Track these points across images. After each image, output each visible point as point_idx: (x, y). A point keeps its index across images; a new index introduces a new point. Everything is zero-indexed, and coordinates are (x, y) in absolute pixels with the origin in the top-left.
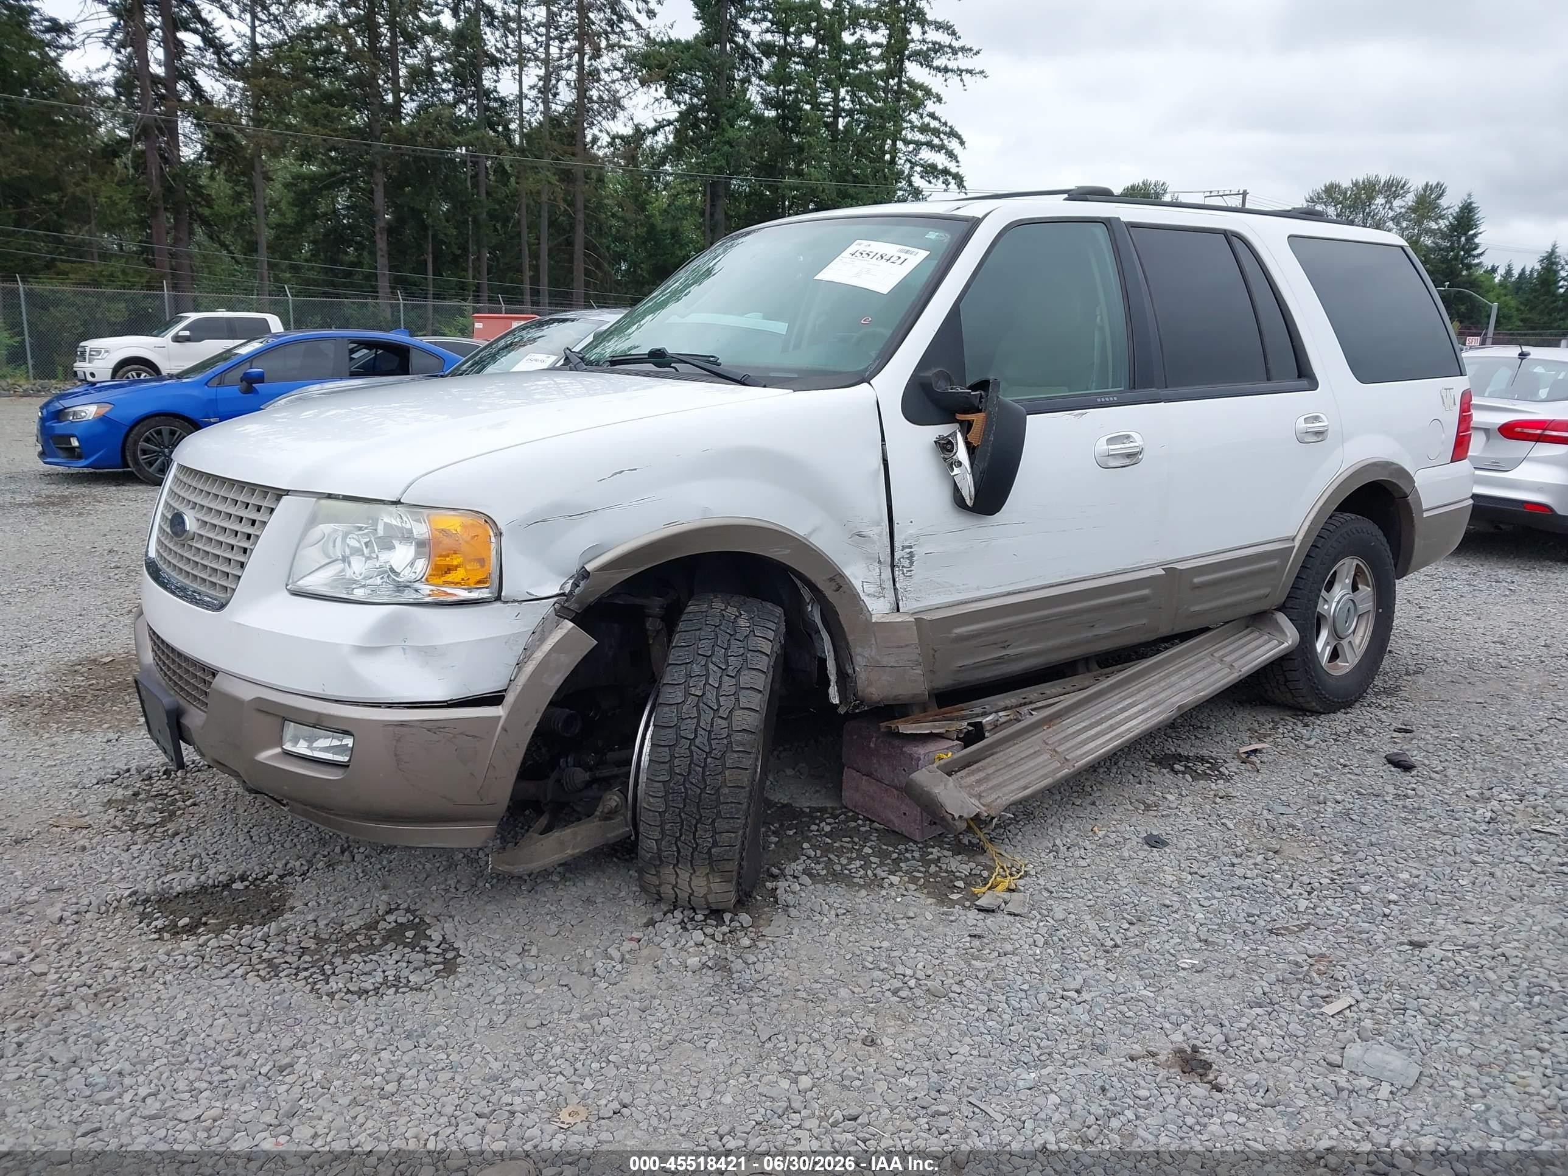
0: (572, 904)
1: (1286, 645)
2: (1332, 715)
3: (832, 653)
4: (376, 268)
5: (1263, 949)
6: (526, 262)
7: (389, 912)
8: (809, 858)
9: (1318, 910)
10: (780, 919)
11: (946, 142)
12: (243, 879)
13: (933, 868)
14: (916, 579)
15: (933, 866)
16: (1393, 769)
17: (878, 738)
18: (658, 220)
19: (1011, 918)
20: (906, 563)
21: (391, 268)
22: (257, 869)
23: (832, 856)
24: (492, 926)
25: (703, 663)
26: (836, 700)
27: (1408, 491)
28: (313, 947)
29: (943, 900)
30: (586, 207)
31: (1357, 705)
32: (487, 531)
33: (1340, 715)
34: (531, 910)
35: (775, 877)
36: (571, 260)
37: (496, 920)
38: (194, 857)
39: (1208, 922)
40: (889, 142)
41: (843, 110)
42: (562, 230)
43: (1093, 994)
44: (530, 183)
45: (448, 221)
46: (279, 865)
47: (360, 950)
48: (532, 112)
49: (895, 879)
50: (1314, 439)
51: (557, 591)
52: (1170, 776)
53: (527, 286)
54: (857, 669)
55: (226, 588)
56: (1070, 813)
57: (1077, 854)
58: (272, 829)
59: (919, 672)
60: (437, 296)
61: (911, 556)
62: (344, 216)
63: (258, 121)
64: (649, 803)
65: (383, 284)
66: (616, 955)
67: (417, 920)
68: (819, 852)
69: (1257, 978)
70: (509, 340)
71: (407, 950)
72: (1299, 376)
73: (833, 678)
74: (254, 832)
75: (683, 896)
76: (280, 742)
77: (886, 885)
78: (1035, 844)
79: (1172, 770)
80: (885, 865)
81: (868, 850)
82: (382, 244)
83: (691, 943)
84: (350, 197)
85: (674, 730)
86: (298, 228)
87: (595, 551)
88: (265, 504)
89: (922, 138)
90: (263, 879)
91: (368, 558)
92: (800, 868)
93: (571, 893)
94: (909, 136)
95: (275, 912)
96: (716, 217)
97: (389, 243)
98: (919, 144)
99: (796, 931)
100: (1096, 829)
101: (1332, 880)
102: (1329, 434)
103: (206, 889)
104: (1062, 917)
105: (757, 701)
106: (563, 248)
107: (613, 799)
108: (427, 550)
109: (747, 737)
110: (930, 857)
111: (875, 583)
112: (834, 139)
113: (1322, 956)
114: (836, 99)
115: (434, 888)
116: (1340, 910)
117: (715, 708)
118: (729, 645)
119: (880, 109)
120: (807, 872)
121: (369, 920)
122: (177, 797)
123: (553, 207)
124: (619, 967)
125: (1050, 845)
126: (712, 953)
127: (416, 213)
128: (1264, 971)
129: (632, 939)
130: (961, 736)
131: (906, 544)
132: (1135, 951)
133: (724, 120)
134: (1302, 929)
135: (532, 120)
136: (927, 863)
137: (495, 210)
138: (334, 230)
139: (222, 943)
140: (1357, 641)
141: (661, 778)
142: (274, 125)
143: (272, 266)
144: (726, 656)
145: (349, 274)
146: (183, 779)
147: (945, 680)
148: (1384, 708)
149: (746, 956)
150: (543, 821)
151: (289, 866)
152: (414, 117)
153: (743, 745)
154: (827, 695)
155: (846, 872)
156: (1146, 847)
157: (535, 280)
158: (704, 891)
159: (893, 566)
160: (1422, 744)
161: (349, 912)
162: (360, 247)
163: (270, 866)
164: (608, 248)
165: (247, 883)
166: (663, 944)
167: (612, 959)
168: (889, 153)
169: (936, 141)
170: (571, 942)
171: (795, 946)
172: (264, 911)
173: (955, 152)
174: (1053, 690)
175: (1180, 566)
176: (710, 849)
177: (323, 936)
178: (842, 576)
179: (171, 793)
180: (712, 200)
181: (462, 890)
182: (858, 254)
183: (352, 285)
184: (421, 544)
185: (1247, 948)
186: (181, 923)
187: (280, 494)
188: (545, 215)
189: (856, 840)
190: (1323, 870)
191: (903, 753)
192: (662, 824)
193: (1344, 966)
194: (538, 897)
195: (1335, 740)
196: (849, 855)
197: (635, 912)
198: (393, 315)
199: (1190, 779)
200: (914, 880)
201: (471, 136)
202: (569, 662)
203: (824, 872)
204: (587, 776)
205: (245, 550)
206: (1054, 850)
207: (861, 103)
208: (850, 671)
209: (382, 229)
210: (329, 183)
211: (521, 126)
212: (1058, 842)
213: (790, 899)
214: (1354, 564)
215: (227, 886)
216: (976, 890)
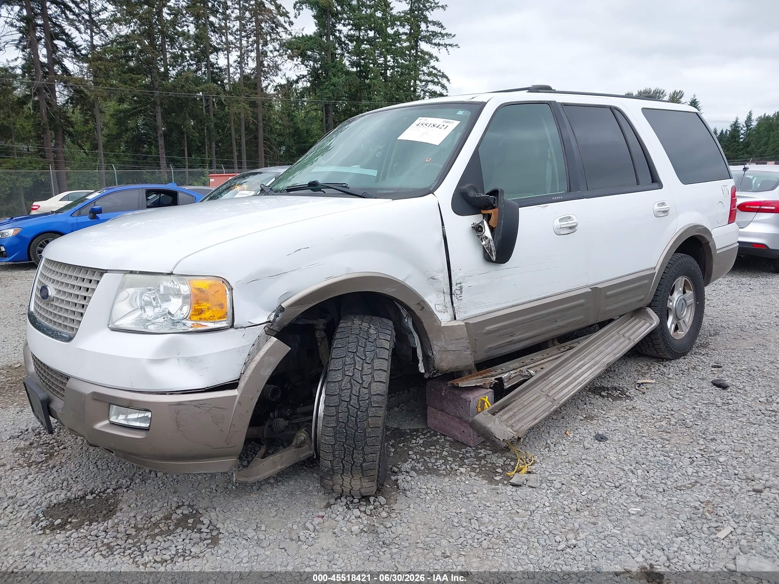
0: (283, 496)
1: (654, 325)
2: (677, 360)
3: (419, 345)
4: (159, 154)
5: (675, 500)
6: (235, 148)
7: (178, 507)
8: (413, 460)
9: (700, 474)
10: (401, 498)
11: (440, 80)
12: (92, 493)
13: (483, 462)
14: (464, 301)
15: (483, 460)
16: (717, 388)
17: (446, 390)
18: (300, 125)
19: (531, 489)
20: (458, 292)
21: (167, 154)
22: (100, 486)
23: (426, 458)
24: (239, 513)
25: (352, 356)
26: (422, 371)
27: (709, 240)
28: (134, 533)
29: (491, 481)
30: (263, 120)
31: (689, 354)
32: (223, 287)
33: (681, 360)
34: (259, 501)
35: (395, 473)
36: (257, 146)
37: (240, 509)
38: (64, 480)
39: (640, 484)
40: (413, 81)
41: (389, 66)
42: (252, 133)
43: (586, 534)
44: (234, 109)
45: (194, 129)
46: (113, 483)
47: (161, 533)
48: (235, 73)
49: (463, 470)
50: (663, 215)
51: (266, 320)
52: (600, 399)
53: (235, 160)
54: (434, 353)
55: (73, 328)
56: (551, 424)
57: (560, 448)
58: (109, 460)
59: (469, 353)
60: (190, 167)
61: (461, 288)
62: (142, 129)
63: (96, 83)
64: (325, 440)
65: (163, 162)
66: (311, 527)
67: (194, 512)
68: (418, 456)
69: (676, 518)
70: (228, 185)
71: (190, 531)
72: (653, 182)
73: (420, 358)
74: (99, 463)
75: (347, 490)
76: (108, 417)
77: (458, 474)
78: (536, 444)
79: (600, 395)
80: (456, 461)
81: (445, 453)
82: (161, 142)
83: (353, 517)
84: (144, 119)
85: (338, 396)
86: (119, 136)
87: (287, 296)
88: (94, 278)
89: (429, 78)
90: (104, 492)
91: (155, 307)
92: (409, 466)
93: (281, 489)
94: (423, 78)
95: (110, 512)
96: (329, 122)
97: (165, 142)
98: (427, 82)
99: (412, 506)
100: (568, 432)
101: (702, 455)
102: (670, 212)
103: (71, 500)
104: (559, 487)
105: (384, 377)
106: (253, 141)
107: (302, 435)
108: (189, 300)
109: (380, 398)
110: (480, 455)
111: (441, 304)
112: (386, 81)
113: (709, 502)
114: (386, 61)
115: (203, 491)
116: (710, 473)
117: (361, 382)
118: (366, 345)
119: (407, 65)
120: (413, 469)
121: (166, 514)
122: (55, 444)
123: (246, 120)
124: (313, 535)
125: (545, 444)
126: (365, 522)
127: (178, 127)
128: (678, 513)
129: (319, 517)
130: (492, 386)
131: (458, 282)
132: (604, 505)
133: (330, 74)
134: (693, 486)
135: (235, 77)
136: (479, 459)
137: (218, 123)
138: (136, 136)
139: (80, 535)
140: (687, 320)
141: (331, 425)
142: (105, 85)
143: (105, 155)
144: (365, 351)
145: (145, 158)
146: (58, 433)
147: (482, 356)
148: (703, 355)
149: (385, 523)
150: (263, 450)
151: (119, 483)
152: (175, 78)
153: (378, 403)
154: (418, 368)
155: (435, 467)
156: (596, 441)
157: (240, 157)
158: (358, 487)
159: (451, 294)
160: (728, 373)
161: (155, 509)
162: (150, 144)
163: (108, 483)
164: (275, 140)
165: (94, 495)
166: (337, 519)
167: (308, 529)
168: (413, 86)
169: (436, 80)
170: (284, 520)
171: (412, 515)
172: (105, 512)
173: (445, 85)
174: (537, 357)
175: (600, 286)
176: (361, 464)
177: (140, 526)
178: (424, 302)
179: (51, 442)
180: (326, 114)
181: (219, 491)
182: (420, 125)
183: (147, 163)
184: (185, 298)
185: (666, 499)
186: (56, 523)
187: (102, 272)
188: (243, 124)
189: (438, 447)
190: (695, 449)
191: (462, 398)
192: (334, 451)
193: (722, 507)
194: (263, 493)
195: (683, 374)
196: (435, 457)
197: (319, 499)
198: (168, 177)
199: (612, 401)
200: (473, 470)
201: (203, 86)
202: (275, 361)
203: (423, 468)
204: (287, 423)
205: (83, 306)
206: (547, 446)
207: (398, 62)
208: (430, 354)
209: (161, 135)
210: (133, 114)
211: (229, 81)
212: (549, 442)
213: (406, 486)
214: (684, 280)
215: (83, 498)
216: (508, 474)
